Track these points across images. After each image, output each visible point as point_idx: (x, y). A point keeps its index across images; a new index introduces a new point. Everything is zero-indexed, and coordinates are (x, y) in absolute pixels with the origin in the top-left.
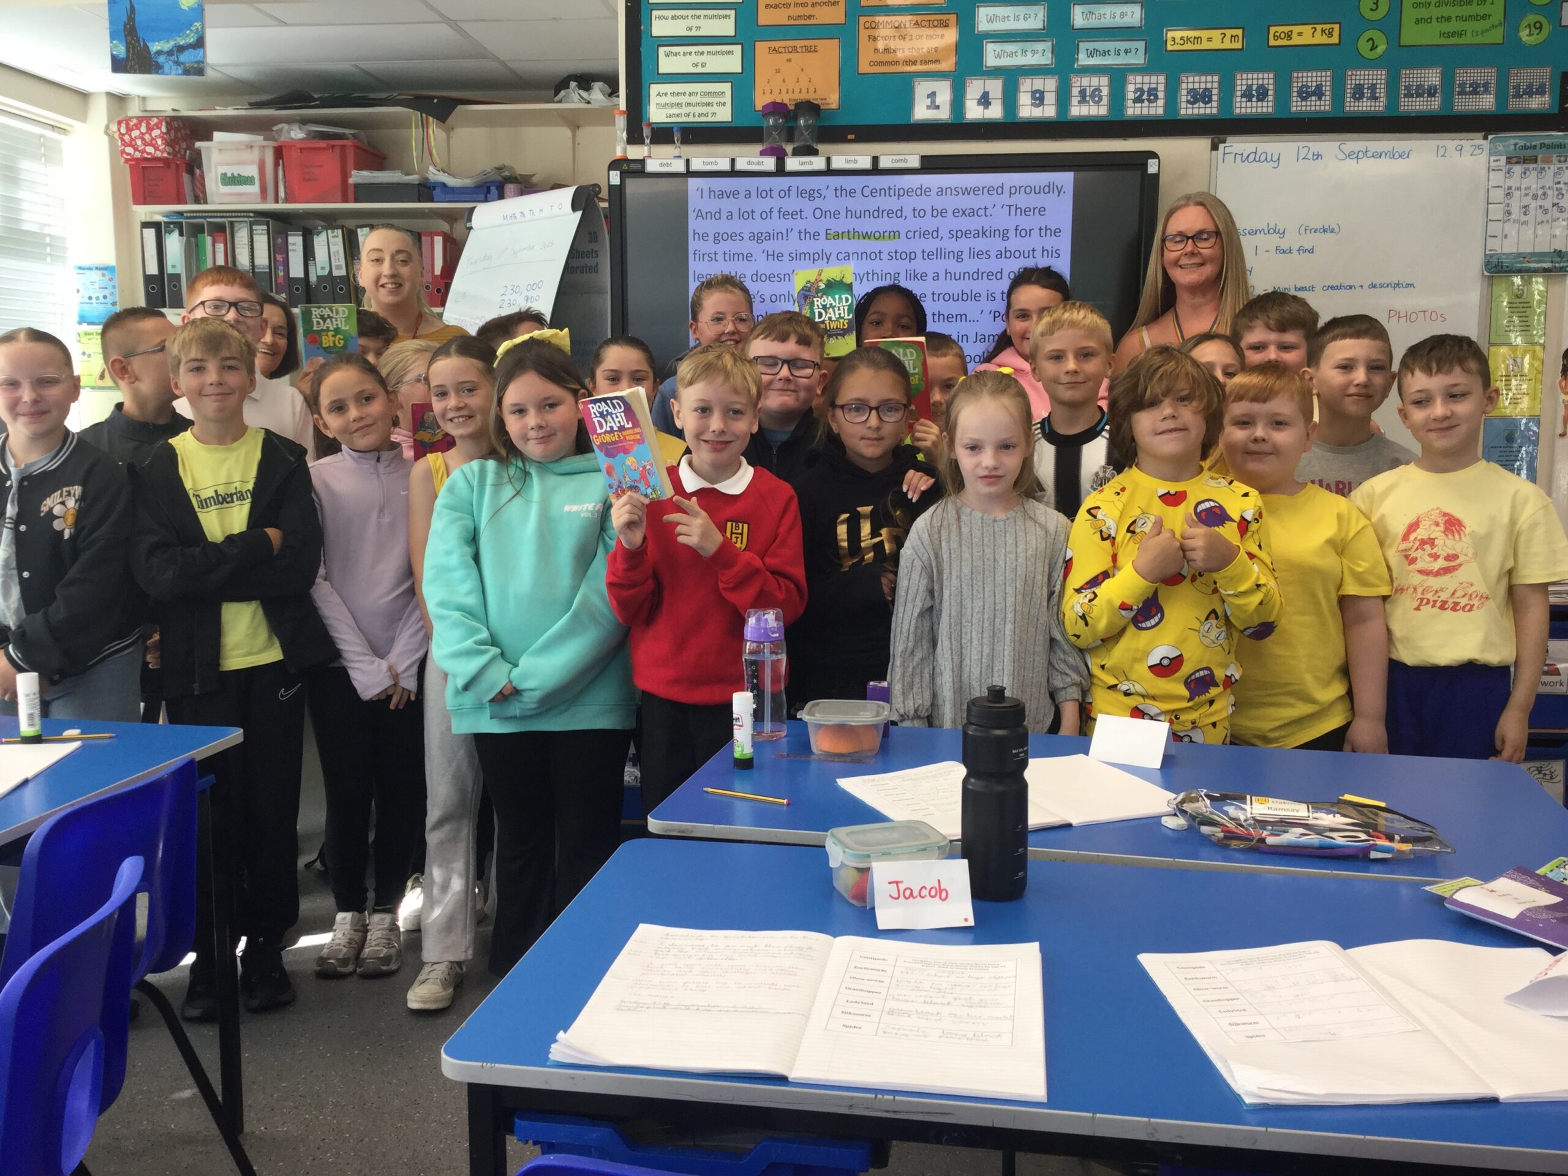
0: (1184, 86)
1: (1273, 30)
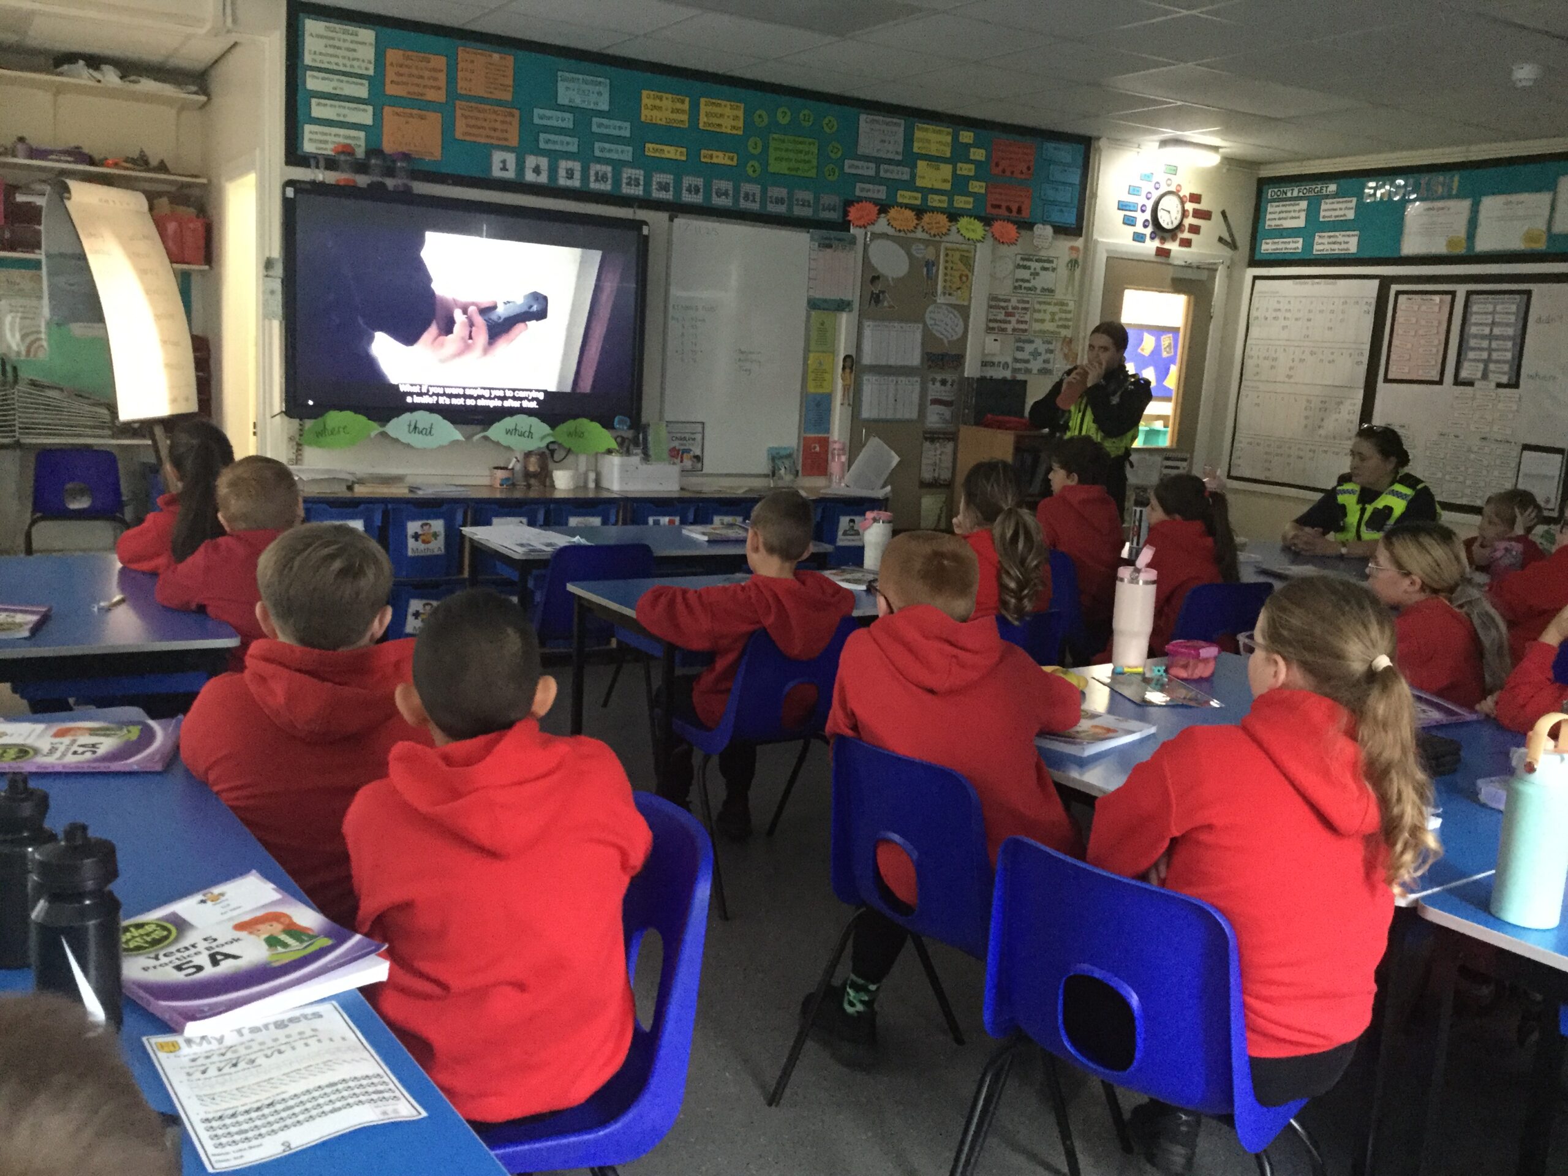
0: (654, 179)
1: (702, 152)
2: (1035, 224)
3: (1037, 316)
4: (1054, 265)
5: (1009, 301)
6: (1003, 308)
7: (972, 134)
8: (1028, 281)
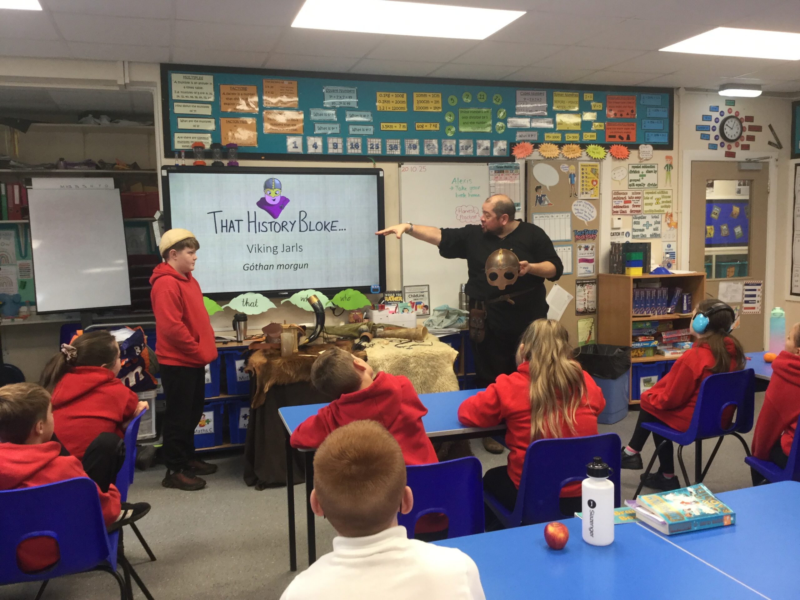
0: (388, 143)
1: (417, 124)
2: (639, 145)
3: (646, 201)
4: (656, 169)
5: (627, 194)
6: (622, 198)
7: (592, 95)
8: (638, 180)
